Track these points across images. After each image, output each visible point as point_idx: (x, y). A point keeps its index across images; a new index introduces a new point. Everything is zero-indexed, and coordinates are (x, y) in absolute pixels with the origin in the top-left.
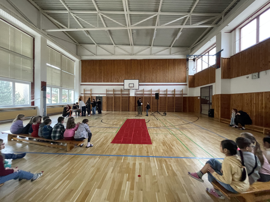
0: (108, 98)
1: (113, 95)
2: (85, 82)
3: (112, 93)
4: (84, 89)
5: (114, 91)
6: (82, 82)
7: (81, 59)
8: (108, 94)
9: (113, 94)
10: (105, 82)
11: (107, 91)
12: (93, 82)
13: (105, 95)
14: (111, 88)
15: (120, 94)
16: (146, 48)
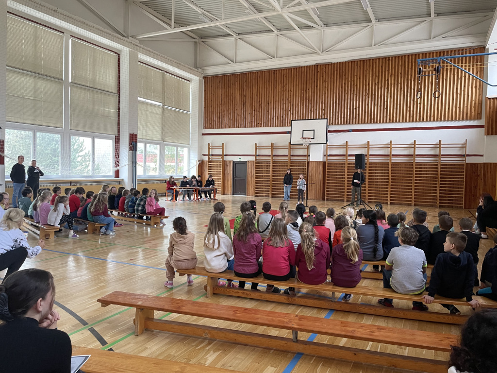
0: (258, 165)
1: (270, 158)
2: (211, 128)
3: (268, 152)
4: (209, 144)
5: (273, 147)
6: (206, 128)
7: (203, 75)
8: (259, 156)
9: (269, 156)
10: (254, 127)
11: (256, 149)
12: (227, 126)
13: (253, 158)
14: (266, 140)
15: (287, 156)
16: (358, 29)
